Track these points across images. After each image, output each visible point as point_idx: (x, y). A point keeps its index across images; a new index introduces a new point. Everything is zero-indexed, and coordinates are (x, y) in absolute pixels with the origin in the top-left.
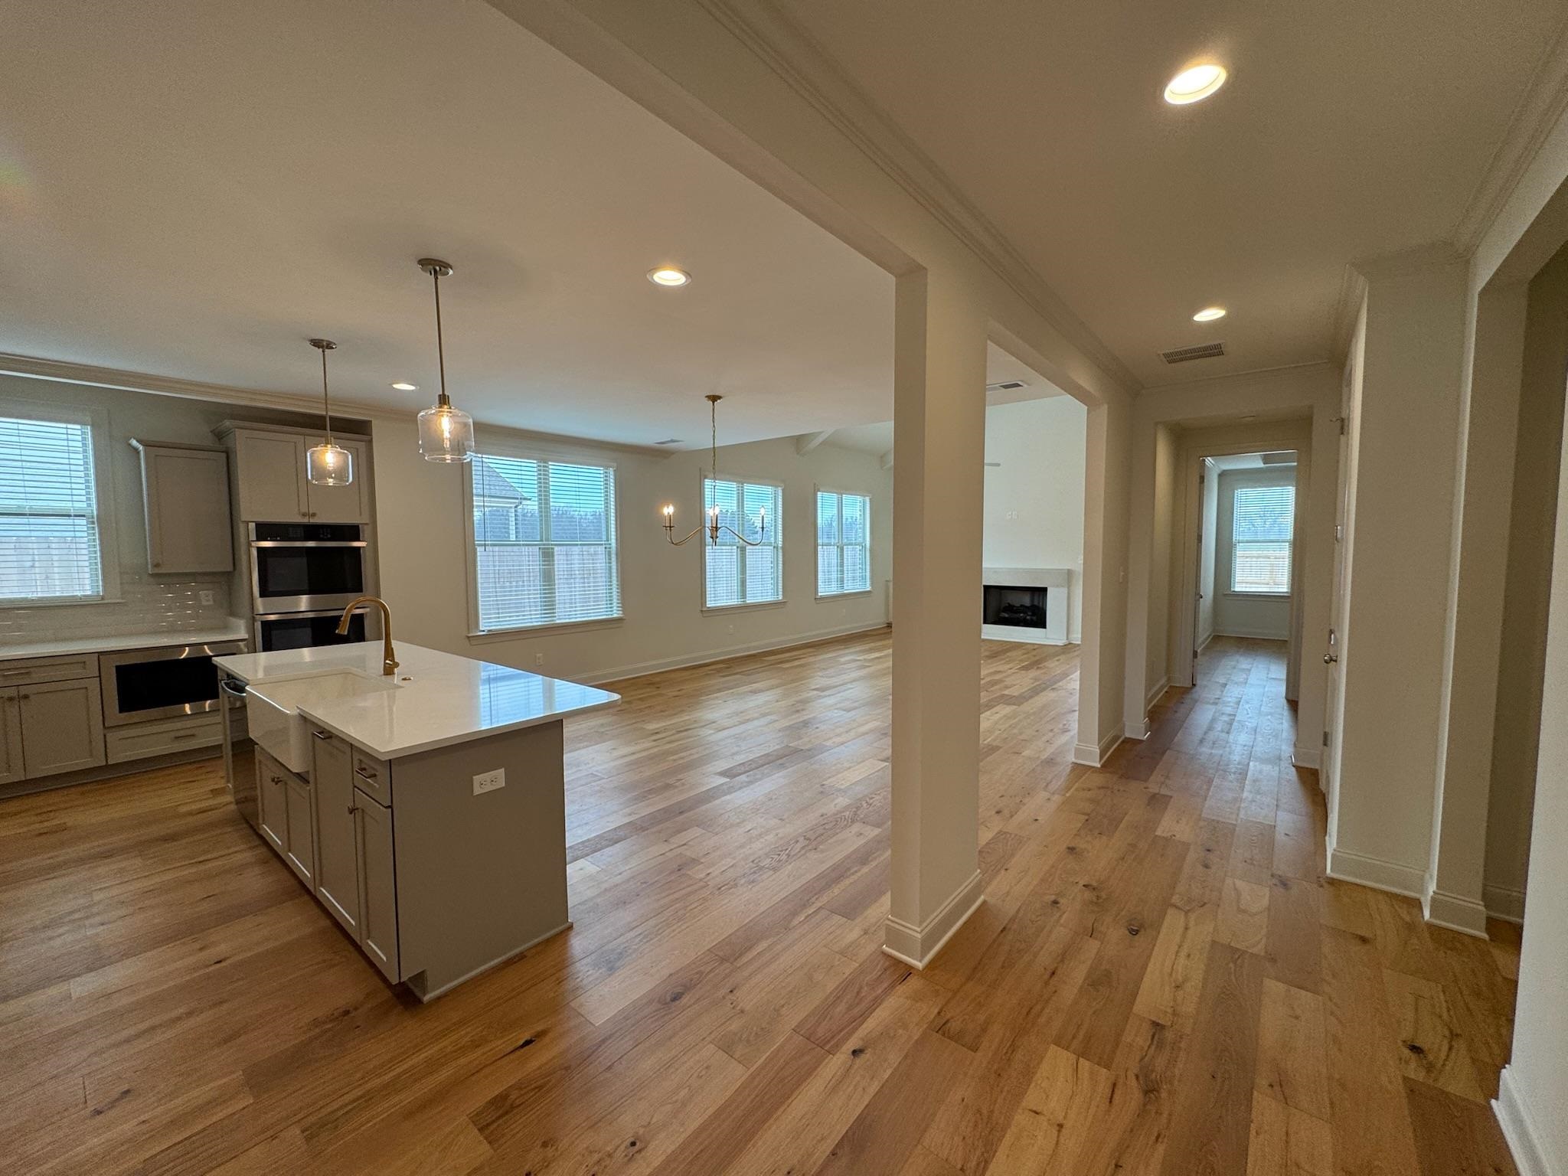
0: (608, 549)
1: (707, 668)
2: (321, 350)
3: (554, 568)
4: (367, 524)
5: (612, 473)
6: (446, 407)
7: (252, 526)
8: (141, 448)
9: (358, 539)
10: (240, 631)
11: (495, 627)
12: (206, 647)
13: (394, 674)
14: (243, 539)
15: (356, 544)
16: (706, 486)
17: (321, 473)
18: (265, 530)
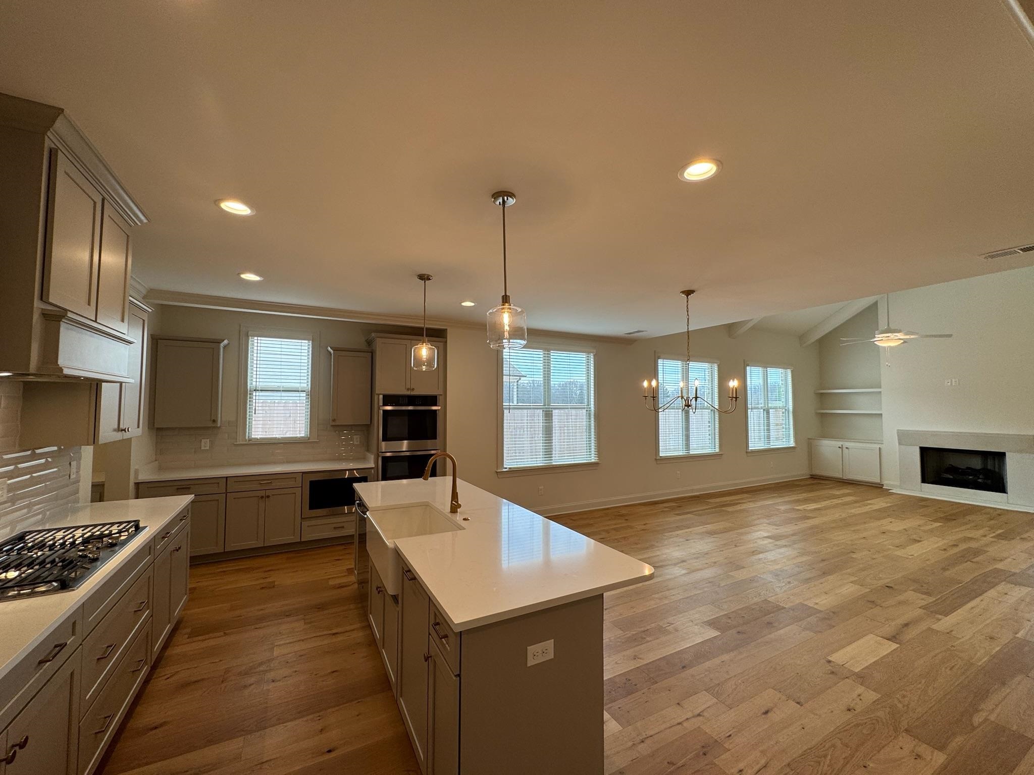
0: (589, 411)
1: (661, 505)
2: (423, 281)
3: (552, 425)
4: (441, 395)
5: (592, 357)
6: (507, 304)
7: (381, 397)
8: (332, 351)
9: (436, 405)
10: (370, 463)
11: (514, 465)
12: (355, 471)
13: (457, 512)
14: (376, 406)
15: (434, 408)
16: (659, 364)
17: (419, 362)
18: (388, 399)
